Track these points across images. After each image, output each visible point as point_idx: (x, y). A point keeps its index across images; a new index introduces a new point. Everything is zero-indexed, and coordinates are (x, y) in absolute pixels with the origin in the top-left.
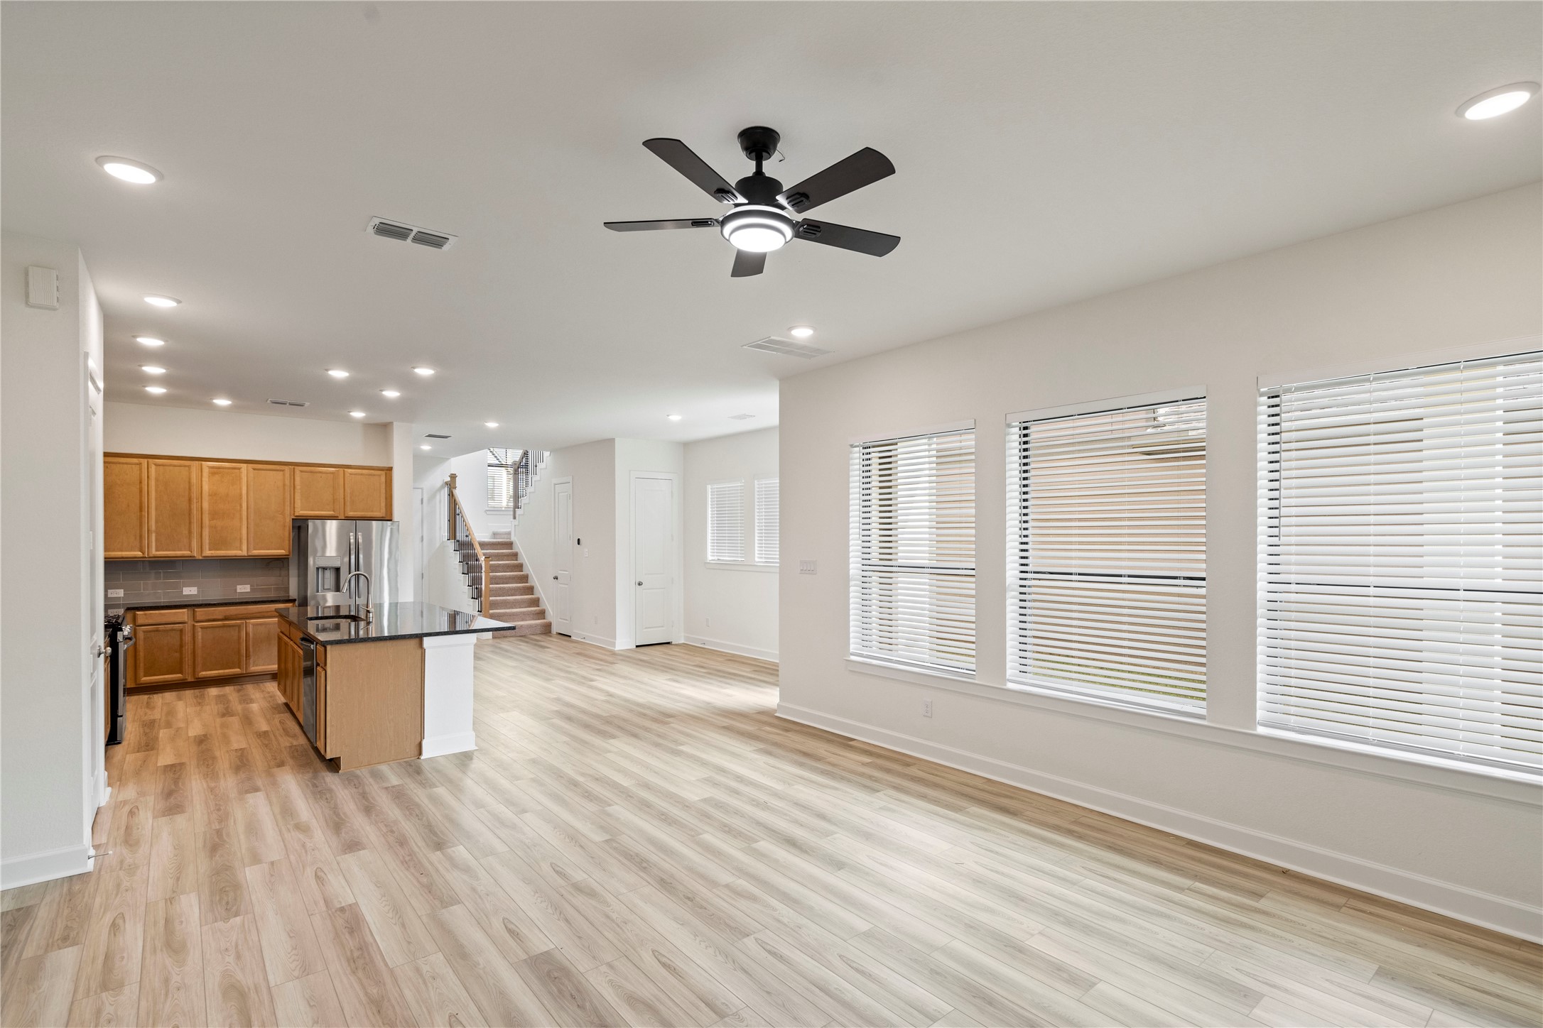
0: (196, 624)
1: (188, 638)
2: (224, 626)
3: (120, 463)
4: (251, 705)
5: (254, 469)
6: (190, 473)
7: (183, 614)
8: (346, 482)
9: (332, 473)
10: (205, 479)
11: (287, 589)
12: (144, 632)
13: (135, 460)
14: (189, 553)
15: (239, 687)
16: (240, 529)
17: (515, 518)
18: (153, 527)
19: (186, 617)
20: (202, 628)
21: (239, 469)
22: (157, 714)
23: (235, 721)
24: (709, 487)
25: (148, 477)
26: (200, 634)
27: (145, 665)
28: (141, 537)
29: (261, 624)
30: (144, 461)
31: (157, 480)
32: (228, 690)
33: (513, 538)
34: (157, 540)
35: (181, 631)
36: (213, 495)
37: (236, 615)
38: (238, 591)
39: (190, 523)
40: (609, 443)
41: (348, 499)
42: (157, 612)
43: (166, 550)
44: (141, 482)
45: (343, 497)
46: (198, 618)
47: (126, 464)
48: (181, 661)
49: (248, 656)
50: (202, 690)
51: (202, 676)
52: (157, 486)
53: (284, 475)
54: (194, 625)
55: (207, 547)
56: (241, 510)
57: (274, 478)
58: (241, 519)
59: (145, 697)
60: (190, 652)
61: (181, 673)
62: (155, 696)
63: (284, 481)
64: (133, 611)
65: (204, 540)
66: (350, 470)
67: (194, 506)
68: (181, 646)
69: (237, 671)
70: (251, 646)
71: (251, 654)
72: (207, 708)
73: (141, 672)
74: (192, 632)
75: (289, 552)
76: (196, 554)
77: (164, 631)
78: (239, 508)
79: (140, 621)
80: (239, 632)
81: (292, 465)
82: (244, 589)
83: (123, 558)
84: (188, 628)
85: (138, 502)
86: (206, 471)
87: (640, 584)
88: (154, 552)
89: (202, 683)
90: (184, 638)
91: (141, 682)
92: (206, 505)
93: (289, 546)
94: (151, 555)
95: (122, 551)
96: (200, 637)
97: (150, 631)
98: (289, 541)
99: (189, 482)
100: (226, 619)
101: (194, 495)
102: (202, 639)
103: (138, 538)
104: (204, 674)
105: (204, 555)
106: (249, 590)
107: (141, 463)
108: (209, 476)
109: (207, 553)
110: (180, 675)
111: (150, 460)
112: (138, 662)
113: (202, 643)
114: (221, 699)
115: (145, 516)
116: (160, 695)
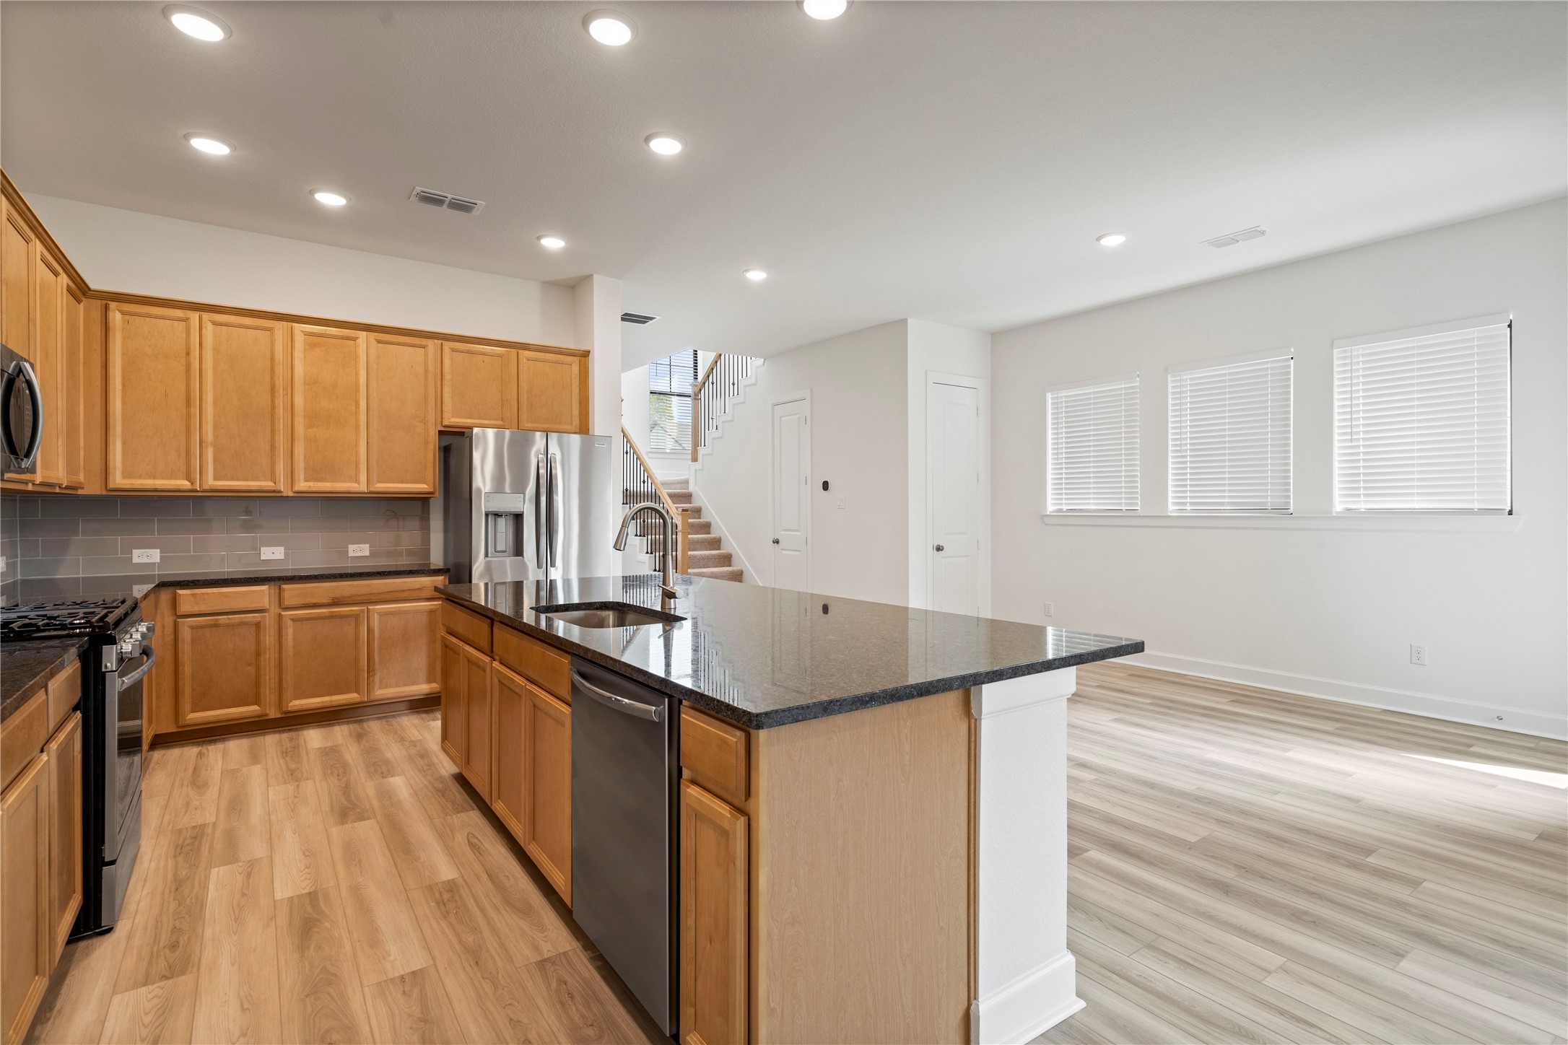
0: (283, 613)
1: (269, 638)
2: (332, 617)
3: (150, 316)
4: (391, 780)
5: (379, 342)
6: (273, 342)
7: (261, 595)
8: (520, 372)
9: (500, 356)
10: (298, 354)
11: (426, 552)
12: (192, 628)
13: (179, 313)
14: (271, 484)
15: (356, 726)
16: (356, 445)
17: (695, 459)
18: (210, 436)
19: (266, 600)
20: (294, 620)
21: (354, 339)
22: (208, 810)
23: (368, 832)
24: (1049, 396)
25: (201, 344)
26: (290, 631)
27: (193, 689)
28: (188, 453)
29: (393, 613)
30: (194, 316)
31: (216, 351)
32: (340, 733)
33: (692, 488)
34: (216, 460)
35: (258, 625)
36: (311, 383)
37: (352, 596)
38: (351, 554)
39: (273, 431)
40: (899, 326)
41: (524, 400)
42: (215, 590)
43: (232, 479)
44: (188, 354)
45: (516, 398)
46: (287, 602)
47: (164, 318)
48: (257, 684)
49: (371, 670)
50: (293, 734)
51: (295, 708)
52: (216, 361)
53: (426, 354)
54: (280, 616)
55: (302, 477)
56: (357, 413)
57: (408, 357)
58: (357, 427)
59: (191, 752)
60: (272, 665)
61: (257, 702)
62: (211, 748)
63: (426, 364)
64: (171, 589)
65: (296, 464)
66: (527, 353)
67: (280, 402)
68: (258, 654)
69: (352, 697)
70: (376, 652)
71: (377, 666)
72: (308, 786)
73: (186, 703)
74: (276, 626)
75: (434, 486)
76: (284, 488)
77: (227, 626)
78: (354, 407)
79: (184, 608)
80: (357, 626)
81: (438, 339)
82: (359, 551)
83: (156, 490)
84: (269, 620)
85: (183, 388)
86: (299, 340)
87: (939, 549)
88: (211, 482)
89: (294, 721)
90: (262, 638)
91: (187, 722)
92: (299, 400)
93: (434, 477)
94: (206, 487)
95: (154, 478)
96: (290, 637)
97: (203, 627)
98: (434, 468)
99: (272, 358)
100: (335, 603)
101: (279, 382)
102: (294, 639)
103: (183, 455)
104: (297, 704)
105: (297, 488)
106: (367, 553)
107: (187, 319)
108: (305, 350)
109: (302, 485)
110: (255, 708)
111: (206, 316)
112: (181, 683)
113: (294, 647)
114: (331, 758)
115: (195, 414)
116: (220, 746)
